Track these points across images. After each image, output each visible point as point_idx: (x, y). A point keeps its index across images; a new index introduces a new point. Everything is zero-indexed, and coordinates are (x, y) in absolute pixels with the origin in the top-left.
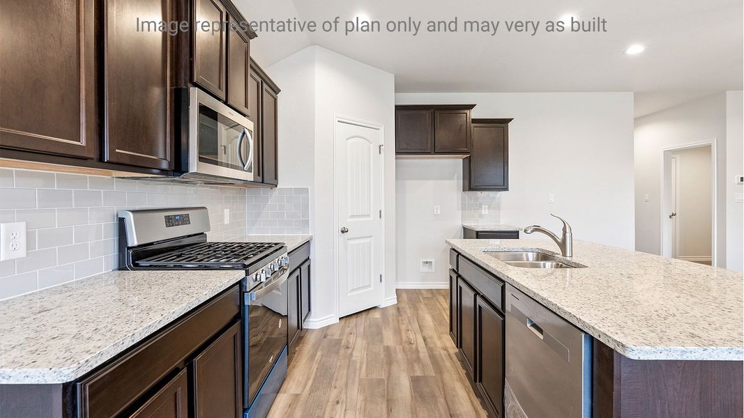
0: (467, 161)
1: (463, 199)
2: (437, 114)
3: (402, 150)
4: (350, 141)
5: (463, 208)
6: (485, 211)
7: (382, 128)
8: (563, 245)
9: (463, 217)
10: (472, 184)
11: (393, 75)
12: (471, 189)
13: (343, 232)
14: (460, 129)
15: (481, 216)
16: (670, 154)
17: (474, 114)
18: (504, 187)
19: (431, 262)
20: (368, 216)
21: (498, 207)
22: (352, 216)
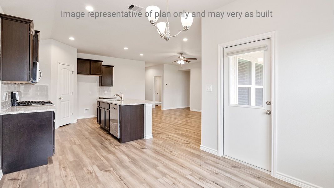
0: (101, 77)
1: (99, 89)
2: (91, 62)
3: (79, 73)
4: (63, 70)
5: (99, 92)
6: (106, 93)
7: (73, 66)
8: (121, 98)
9: (99, 94)
10: (102, 84)
11: (77, 49)
12: (102, 86)
13: (60, 99)
14: (99, 68)
15: (105, 94)
16: (155, 77)
17: (103, 63)
18: (112, 85)
19: (88, 109)
20: (68, 94)
21: (110, 91)
22: (63, 94)
